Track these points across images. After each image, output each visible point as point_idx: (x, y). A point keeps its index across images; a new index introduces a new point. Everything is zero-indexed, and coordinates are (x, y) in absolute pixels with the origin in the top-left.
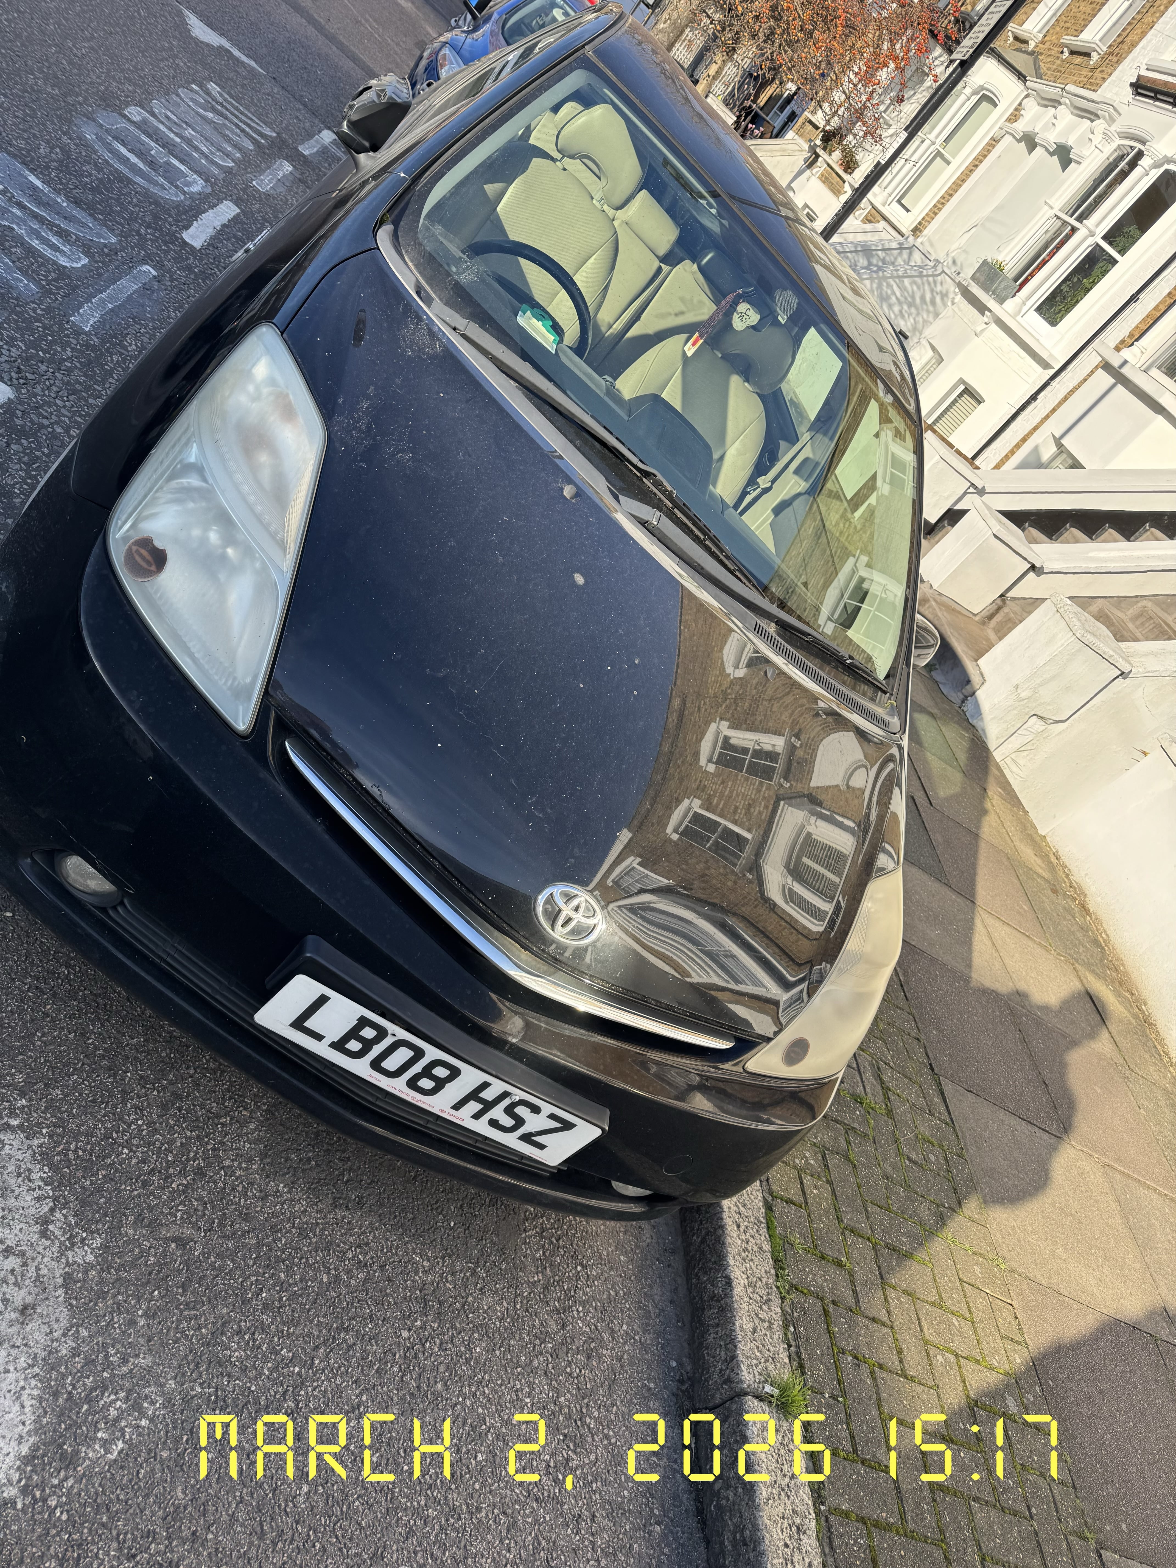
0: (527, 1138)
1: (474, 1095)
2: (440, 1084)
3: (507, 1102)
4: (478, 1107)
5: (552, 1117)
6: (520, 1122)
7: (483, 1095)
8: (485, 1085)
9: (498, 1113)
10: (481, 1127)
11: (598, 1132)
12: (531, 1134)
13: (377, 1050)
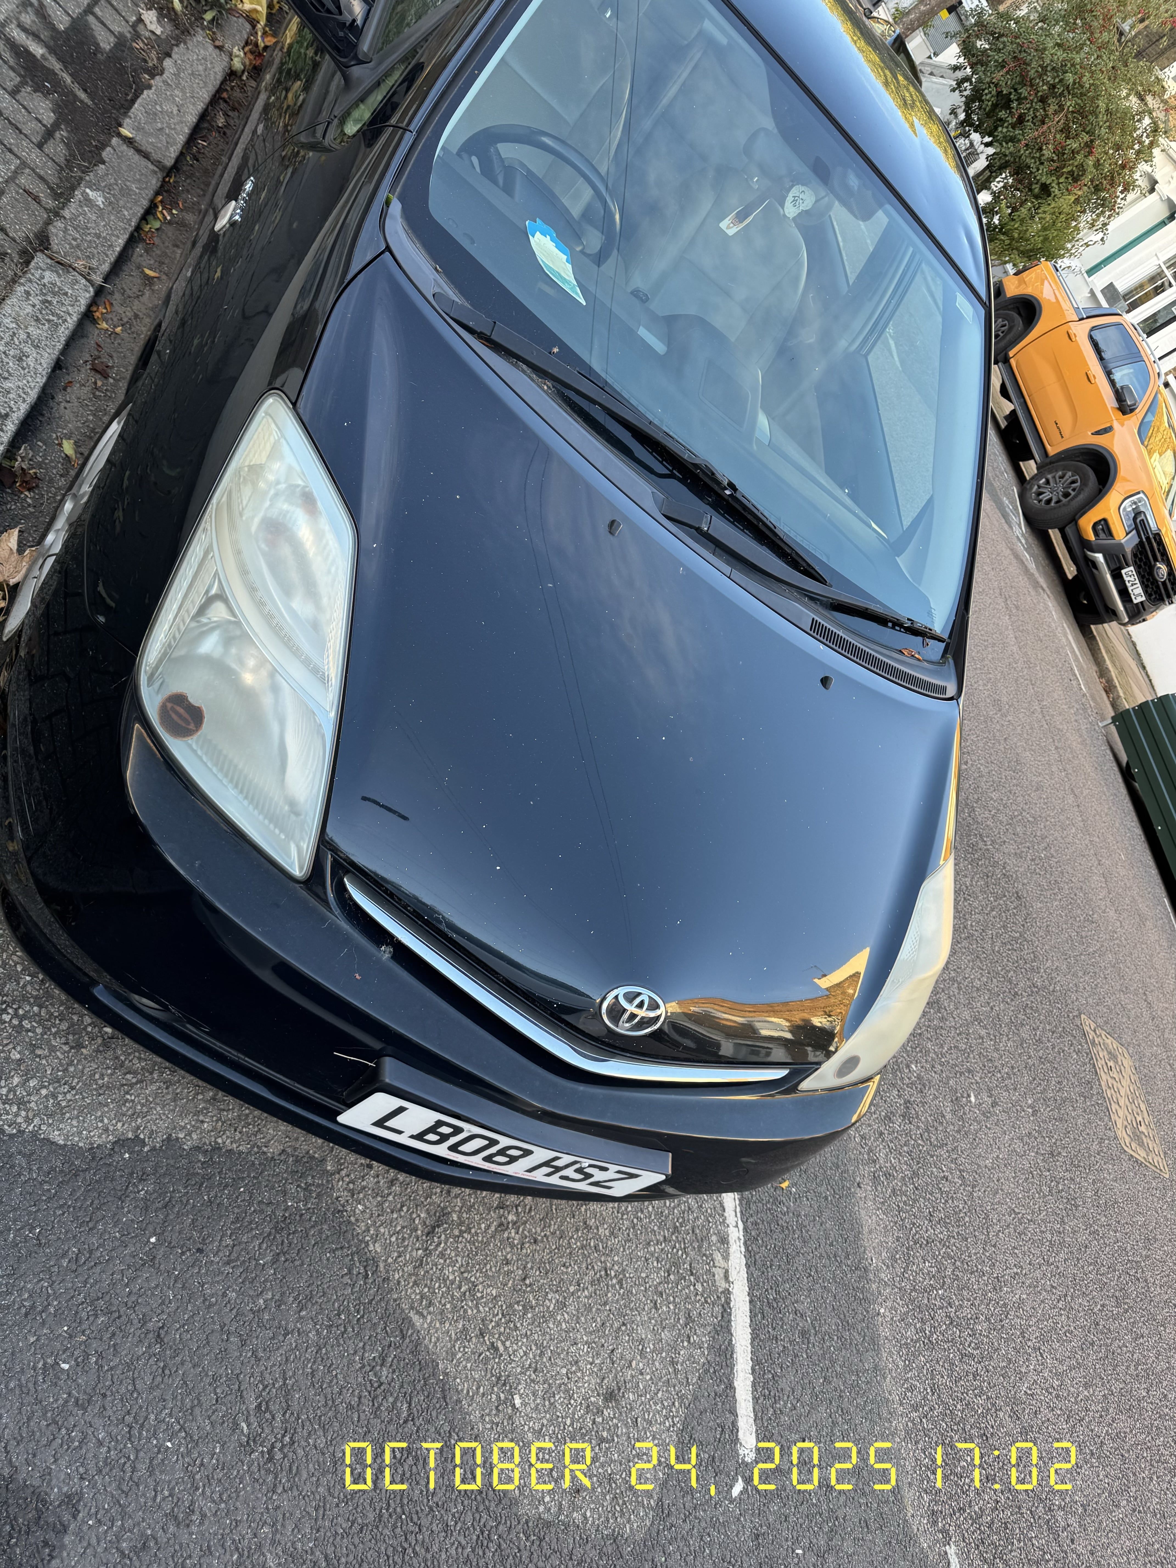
0: (596, 1184)
1: (547, 1164)
2: (513, 1159)
3: (577, 1166)
4: (551, 1170)
5: (619, 1172)
6: (588, 1176)
7: (554, 1164)
8: (557, 1158)
9: (570, 1172)
10: (555, 1180)
11: (663, 1177)
12: (600, 1182)
13: (453, 1140)
